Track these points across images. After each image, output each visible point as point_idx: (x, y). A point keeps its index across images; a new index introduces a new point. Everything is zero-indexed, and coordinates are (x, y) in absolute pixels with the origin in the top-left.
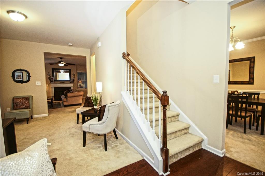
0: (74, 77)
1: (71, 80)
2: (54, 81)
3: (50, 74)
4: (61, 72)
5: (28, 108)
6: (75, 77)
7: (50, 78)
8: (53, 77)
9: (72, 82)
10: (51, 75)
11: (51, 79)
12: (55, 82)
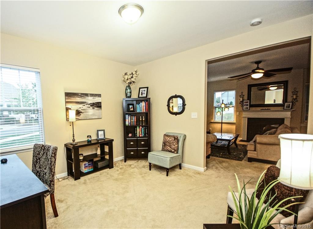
0: (295, 97)
1: (286, 104)
2: (248, 107)
3: (244, 95)
4: (271, 88)
5: (175, 152)
6: (297, 96)
7: (243, 101)
8: (248, 100)
9: (289, 107)
10: (246, 97)
11: (244, 104)
12: (251, 108)
